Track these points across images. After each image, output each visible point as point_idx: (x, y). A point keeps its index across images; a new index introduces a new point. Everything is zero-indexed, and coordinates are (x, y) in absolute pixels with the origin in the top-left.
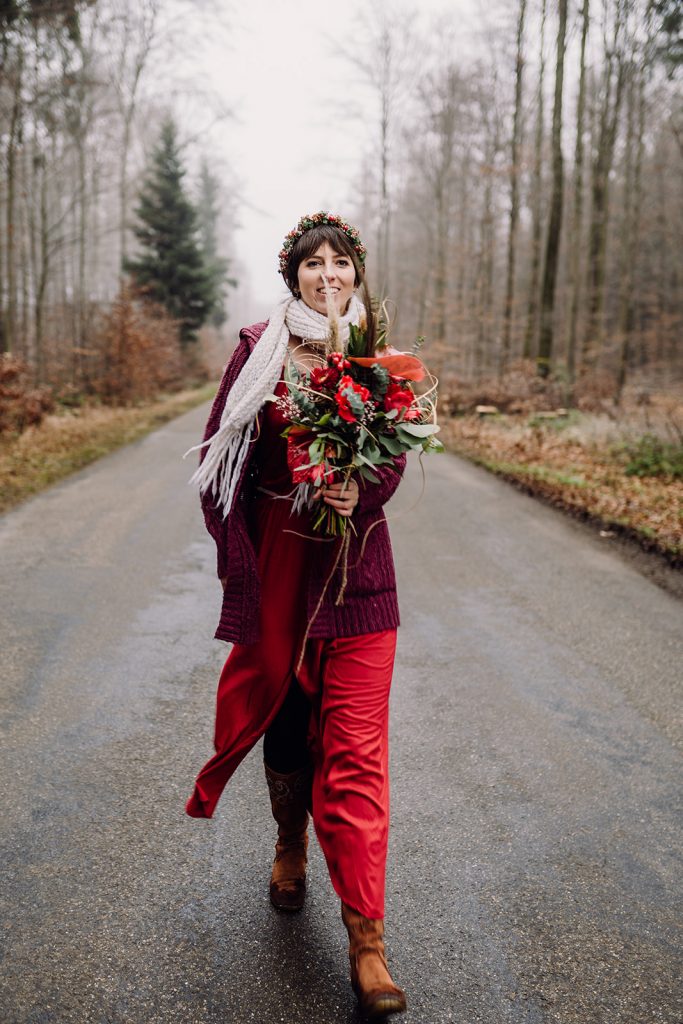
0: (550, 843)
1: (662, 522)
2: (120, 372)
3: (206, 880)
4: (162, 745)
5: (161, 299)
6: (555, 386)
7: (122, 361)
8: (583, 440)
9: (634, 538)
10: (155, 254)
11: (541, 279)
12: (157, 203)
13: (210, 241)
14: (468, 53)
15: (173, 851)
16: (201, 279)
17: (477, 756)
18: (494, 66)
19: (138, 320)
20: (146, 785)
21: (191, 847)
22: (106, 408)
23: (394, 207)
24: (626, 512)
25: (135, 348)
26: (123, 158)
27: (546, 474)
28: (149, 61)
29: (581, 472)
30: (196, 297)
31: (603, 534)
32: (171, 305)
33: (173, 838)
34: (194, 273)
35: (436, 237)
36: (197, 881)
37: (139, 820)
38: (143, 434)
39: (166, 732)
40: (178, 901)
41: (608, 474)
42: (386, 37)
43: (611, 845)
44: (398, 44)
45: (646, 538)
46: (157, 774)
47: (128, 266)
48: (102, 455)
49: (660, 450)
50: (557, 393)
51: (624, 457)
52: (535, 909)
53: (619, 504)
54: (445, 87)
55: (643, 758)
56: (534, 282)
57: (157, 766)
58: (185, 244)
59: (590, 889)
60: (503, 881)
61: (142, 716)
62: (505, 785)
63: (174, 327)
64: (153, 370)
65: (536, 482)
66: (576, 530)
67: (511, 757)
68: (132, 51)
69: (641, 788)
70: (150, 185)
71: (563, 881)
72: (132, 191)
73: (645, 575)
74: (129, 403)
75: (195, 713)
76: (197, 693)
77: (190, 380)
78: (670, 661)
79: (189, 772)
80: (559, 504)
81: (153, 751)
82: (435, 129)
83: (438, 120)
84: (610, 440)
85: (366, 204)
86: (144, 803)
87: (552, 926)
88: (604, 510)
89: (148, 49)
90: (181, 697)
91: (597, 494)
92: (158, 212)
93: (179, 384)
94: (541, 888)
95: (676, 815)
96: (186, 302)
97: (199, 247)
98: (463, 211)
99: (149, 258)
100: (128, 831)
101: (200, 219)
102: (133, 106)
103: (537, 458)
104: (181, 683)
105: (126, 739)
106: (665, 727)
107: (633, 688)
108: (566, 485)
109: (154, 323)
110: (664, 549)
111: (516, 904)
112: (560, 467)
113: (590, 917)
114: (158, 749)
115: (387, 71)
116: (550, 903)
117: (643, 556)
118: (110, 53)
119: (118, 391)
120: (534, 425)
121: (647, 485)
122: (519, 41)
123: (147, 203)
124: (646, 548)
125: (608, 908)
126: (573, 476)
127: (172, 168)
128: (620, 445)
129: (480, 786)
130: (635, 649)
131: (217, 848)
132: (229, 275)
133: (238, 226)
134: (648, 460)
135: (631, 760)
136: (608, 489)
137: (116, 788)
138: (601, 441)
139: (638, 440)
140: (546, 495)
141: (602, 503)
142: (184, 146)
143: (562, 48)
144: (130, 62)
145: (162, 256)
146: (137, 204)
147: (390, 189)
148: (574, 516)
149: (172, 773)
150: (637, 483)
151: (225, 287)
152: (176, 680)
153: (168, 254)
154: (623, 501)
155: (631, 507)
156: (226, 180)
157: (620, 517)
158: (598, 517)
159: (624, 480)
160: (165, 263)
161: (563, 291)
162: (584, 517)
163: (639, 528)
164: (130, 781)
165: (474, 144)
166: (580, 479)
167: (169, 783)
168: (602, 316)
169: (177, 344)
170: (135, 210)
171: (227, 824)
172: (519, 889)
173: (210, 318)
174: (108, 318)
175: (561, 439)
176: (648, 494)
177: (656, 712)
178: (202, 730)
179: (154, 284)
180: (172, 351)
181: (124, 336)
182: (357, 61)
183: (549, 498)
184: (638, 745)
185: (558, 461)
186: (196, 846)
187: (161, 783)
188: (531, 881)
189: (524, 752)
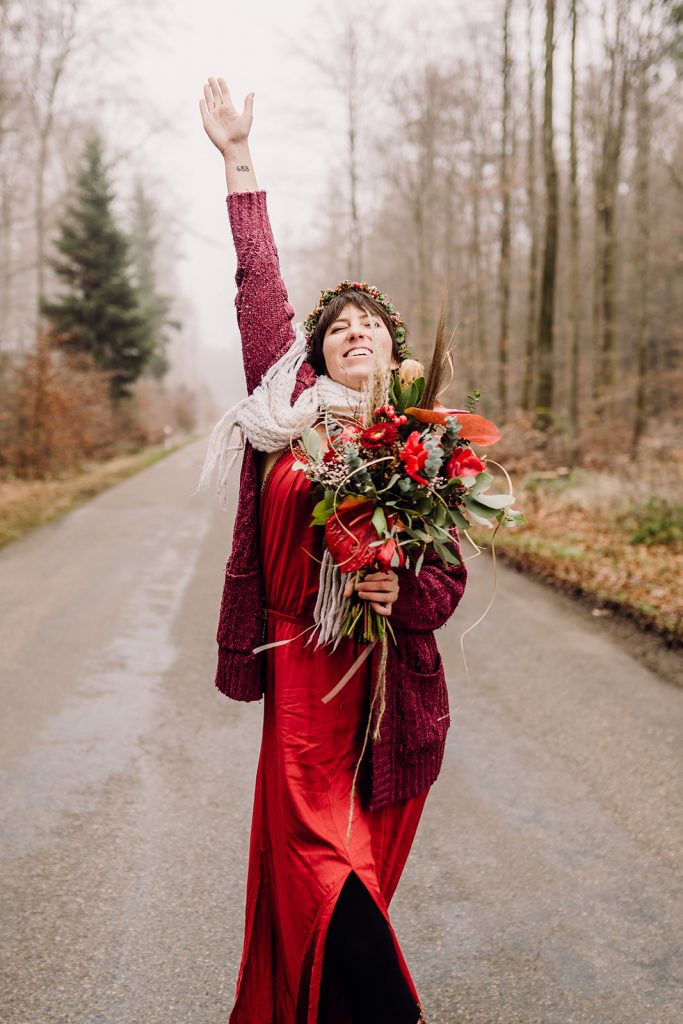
0: (483, 940)
1: (664, 598)
2: (36, 438)
3: (108, 992)
4: (67, 860)
5: (88, 347)
6: (557, 440)
7: (39, 425)
8: (585, 504)
9: (630, 616)
10: (79, 294)
11: (537, 315)
12: (81, 232)
13: (146, 275)
14: (446, 52)
15: (75, 965)
16: (135, 323)
17: (416, 857)
18: (478, 66)
19: (58, 374)
20: (48, 901)
21: (94, 960)
22: (20, 482)
23: (367, 231)
24: (626, 587)
25: (55, 408)
26: (40, 181)
27: (540, 546)
28: (69, 65)
29: (580, 542)
30: (130, 343)
31: (597, 613)
32: (99, 355)
33: (75, 952)
34: (128, 315)
35: (417, 265)
36: (99, 993)
37: (38, 936)
38: (63, 512)
39: (73, 845)
40: (78, 1013)
41: (612, 543)
42: (351, 34)
43: (547, 938)
44: (365, 41)
45: (643, 615)
46: (61, 889)
47: (47, 310)
48: (13, 539)
49: (669, 514)
50: (558, 449)
51: (631, 524)
52: (456, 1003)
53: (619, 579)
54: (422, 89)
55: (597, 852)
56: (531, 318)
57: (62, 881)
58: (116, 281)
59: (517, 983)
60: (428, 978)
61: (47, 830)
62: (443, 884)
63: (103, 381)
64: (77, 434)
65: (526, 555)
66: (563, 607)
67: (454, 856)
68: (49, 53)
69: (589, 881)
70: (71, 212)
71: (490, 975)
72: (49, 220)
73: (635, 657)
74: (48, 475)
75: (107, 825)
76: (109, 804)
77: (125, 444)
78: (646, 750)
79: (97, 886)
80: (550, 580)
81: (58, 866)
82: (411, 140)
83: (414, 130)
84: (614, 504)
85: (334, 229)
86: (45, 919)
87: (471, 1020)
88: (601, 586)
89: (68, 51)
90: (92, 808)
91: (595, 567)
92: (83, 245)
93: (109, 450)
94: (466, 984)
95: (621, 907)
96: (117, 350)
97: (134, 283)
98: (449, 234)
99: (73, 300)
100: (26, 947)
101: (132, 252)
102: (50, 118)
103: (531, 527)
104: (92, 794)
105: (28, 855)
106: (626, 819)
107: (600, 779)
108: (561, 557)
109: (79, 377)
110: (661, 627)
111: (438, 1000)
112: (557, 537)
113: (513, 1009)
114: (64, 864)
115: (353, 74)
116: (473, 998)
117: (638, 636)
118: (22, 56)
119: (34, 461)
120: (531, 488)
121: (654, 555)
122: (505, 38)
123: (69, 233)
124: (643, 627)
125: (534, 1000)
126: (567, 547)
127: (99, 191)
128: (626, 507)
129: (415, 887)
130: (609, 739)
131: (123, 960)
132: (172, 316)
133: (181, 256)
134: (656, 526)
135: (584, 854)
136: (609, 561)
137: (15, 905)
138: (605, 505)
139: (645, 502)
140: (536, 570)
141: (599, 578)
142: (113, 165)
143: (550, 47)
144: (47, 68)
145: (88, 296)
146: (56, 234)
147: (362, 210)
148: (566, 593)
149: (77, 888)
150: (643, 552)
151: (167, 331)
152: (88, 791)
153: (96, 293)
154: (624, 574)
155: (632, 581)
156: (165, 203)
157: (618, 593)
158: (593, 594)
159: (628, 549)
160: (92, 304)
161: (562, 327)
162: (577, 594)
163: (637, 604)
164: (31, 898)
165: (458, 156)
166: (577, 551)
167: (73, 898)
168: (616, 355)
169: (106, 401)
170: (55, 243)
171: (135, 937)
172: (443, 985)
173: (147, 369)
174: (22, 373)
175: (561, 502)
176: (654, 564)
177: (620, 804)
178: (114, 843)
179: (78, 330)
180: (101, 411)
181: (42, 395)
182: (318, 62)
183: (539, 573)
184: (594, 839)
185: (556, 531)
186: (100, 959)
187: (65, 899)
188: (457, 977)
189: (469, 851)
